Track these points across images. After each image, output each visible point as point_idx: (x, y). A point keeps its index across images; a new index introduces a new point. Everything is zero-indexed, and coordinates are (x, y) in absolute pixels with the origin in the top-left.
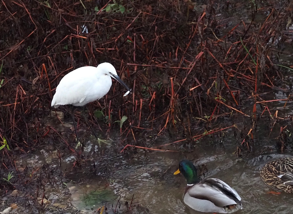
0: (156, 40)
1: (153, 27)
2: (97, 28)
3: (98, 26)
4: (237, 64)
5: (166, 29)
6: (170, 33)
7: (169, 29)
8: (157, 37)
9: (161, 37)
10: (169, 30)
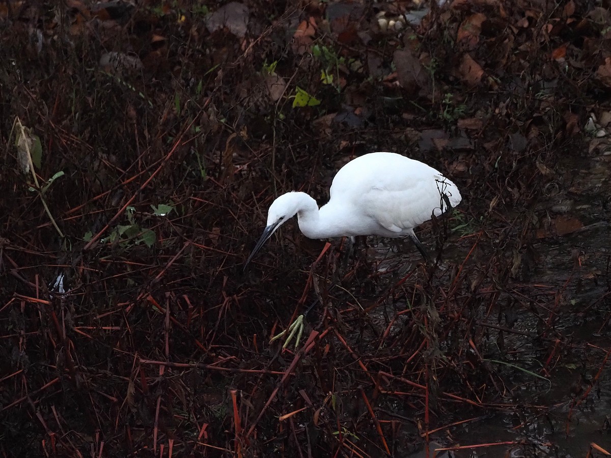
0: (222, 308)
1: (220, 278)
2: (84, 279)
3: (88, 277)
4: (404, 360)
5: (249, 282)
6: (258, 292)
7: (255, 281)
8: (226, 299)
9: (234, 300)
10: (254, 283)
